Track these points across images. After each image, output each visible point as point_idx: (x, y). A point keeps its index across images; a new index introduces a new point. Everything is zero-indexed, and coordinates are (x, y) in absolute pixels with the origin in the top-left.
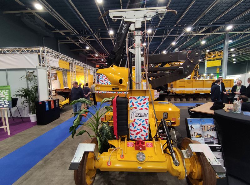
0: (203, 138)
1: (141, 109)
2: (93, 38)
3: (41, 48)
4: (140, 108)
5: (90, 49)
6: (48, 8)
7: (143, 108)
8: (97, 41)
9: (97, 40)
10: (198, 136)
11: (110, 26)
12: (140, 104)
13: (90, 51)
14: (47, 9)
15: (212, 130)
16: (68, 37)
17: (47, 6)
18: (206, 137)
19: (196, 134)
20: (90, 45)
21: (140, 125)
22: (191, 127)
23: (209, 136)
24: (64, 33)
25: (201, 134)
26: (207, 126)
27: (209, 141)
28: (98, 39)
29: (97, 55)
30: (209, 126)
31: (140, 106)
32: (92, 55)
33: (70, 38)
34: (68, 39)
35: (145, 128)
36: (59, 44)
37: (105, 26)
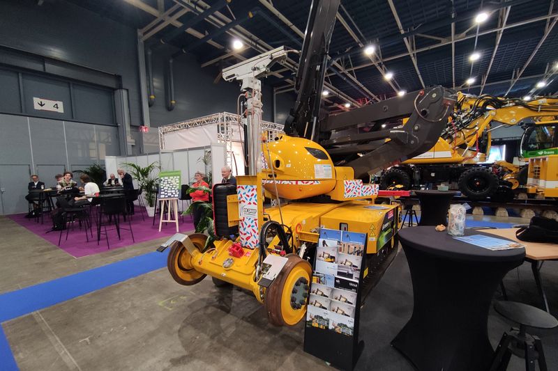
0: (337, 265)
1: (250, 203)
2: (333, 72)
3: (220, 115)
4: (248, 201)
5: (330, 94)
6: (250, 41)
7: (252, 202)
8: (342, 76)
9: (343, 74)
10: (330, 260)
11: (366, 37)
12: (248, 196)
13: (333, 99)
14: (249, 43)
15: (356, 254)
16: (288, 80)
17: (250, 38)
18: (343, 265)
19: (326, 256)
20: (331, 85)
21: (249, 226)
22: (324, 243)
23: (348, 264)
24: (280, 73)
25: (334, 258)
26: (349, 246)
27: (346, 272)
28: (346, 72)
29: (348, 106)
30: (353, 245)
31: (249, 199)
32: (340, 106)
33: (292, 80)
34: (289, 84)
35: (255, 232)
36: (275, 94)
37: (354, 40)
